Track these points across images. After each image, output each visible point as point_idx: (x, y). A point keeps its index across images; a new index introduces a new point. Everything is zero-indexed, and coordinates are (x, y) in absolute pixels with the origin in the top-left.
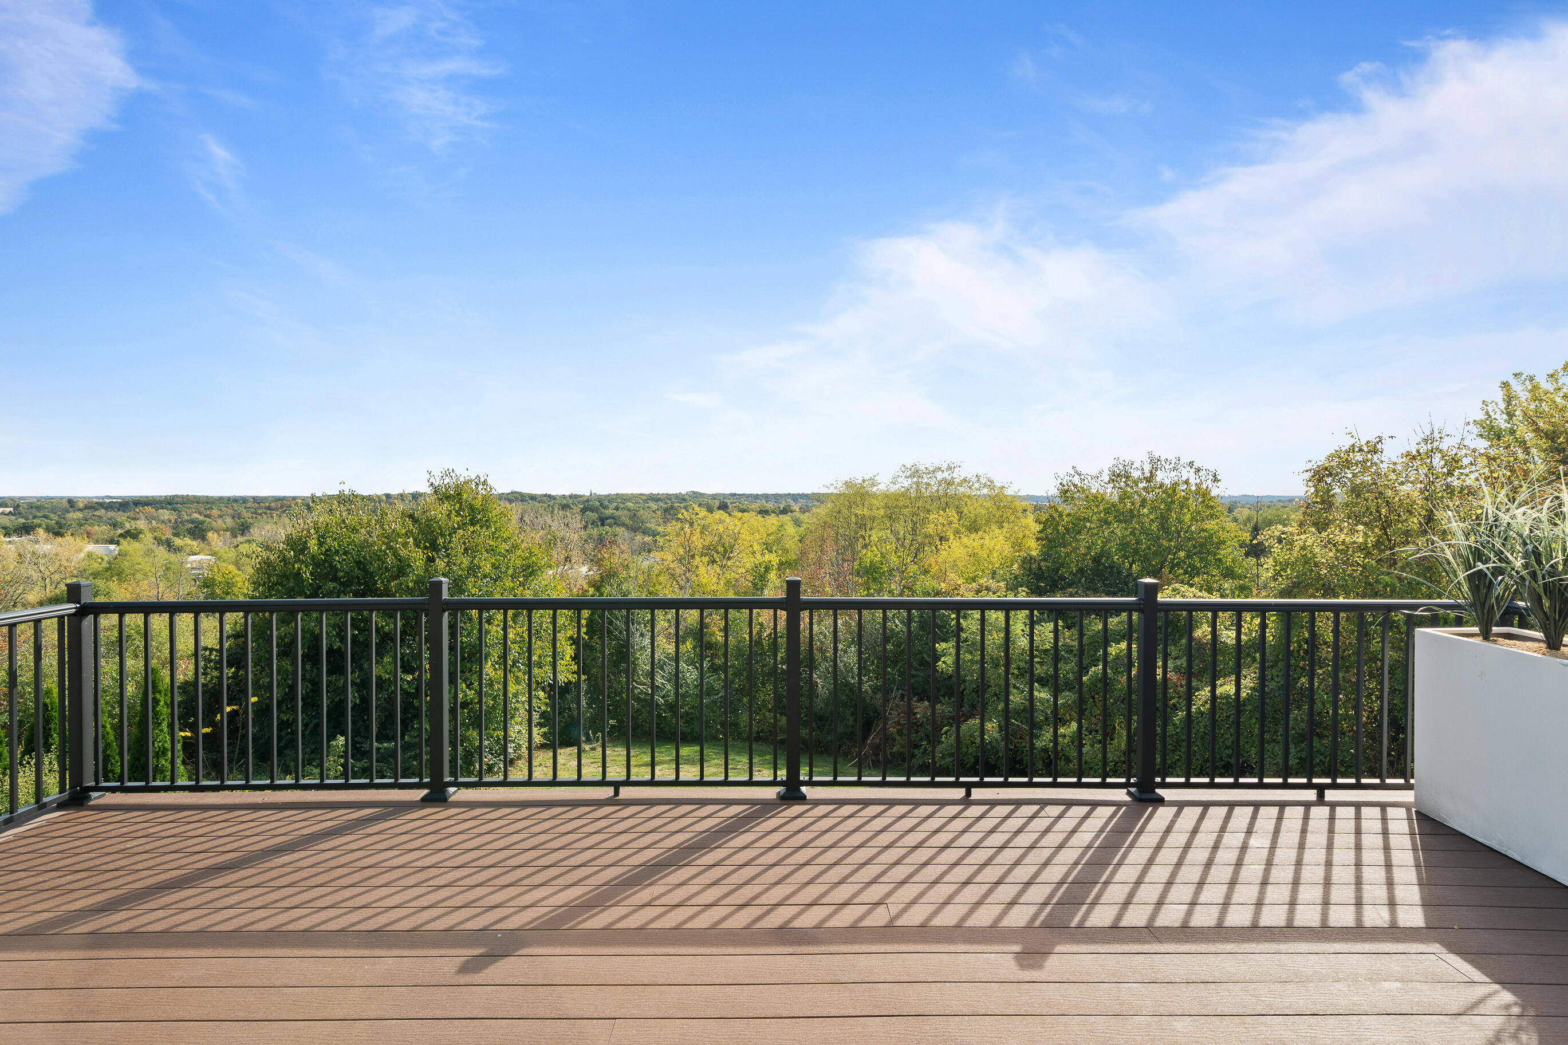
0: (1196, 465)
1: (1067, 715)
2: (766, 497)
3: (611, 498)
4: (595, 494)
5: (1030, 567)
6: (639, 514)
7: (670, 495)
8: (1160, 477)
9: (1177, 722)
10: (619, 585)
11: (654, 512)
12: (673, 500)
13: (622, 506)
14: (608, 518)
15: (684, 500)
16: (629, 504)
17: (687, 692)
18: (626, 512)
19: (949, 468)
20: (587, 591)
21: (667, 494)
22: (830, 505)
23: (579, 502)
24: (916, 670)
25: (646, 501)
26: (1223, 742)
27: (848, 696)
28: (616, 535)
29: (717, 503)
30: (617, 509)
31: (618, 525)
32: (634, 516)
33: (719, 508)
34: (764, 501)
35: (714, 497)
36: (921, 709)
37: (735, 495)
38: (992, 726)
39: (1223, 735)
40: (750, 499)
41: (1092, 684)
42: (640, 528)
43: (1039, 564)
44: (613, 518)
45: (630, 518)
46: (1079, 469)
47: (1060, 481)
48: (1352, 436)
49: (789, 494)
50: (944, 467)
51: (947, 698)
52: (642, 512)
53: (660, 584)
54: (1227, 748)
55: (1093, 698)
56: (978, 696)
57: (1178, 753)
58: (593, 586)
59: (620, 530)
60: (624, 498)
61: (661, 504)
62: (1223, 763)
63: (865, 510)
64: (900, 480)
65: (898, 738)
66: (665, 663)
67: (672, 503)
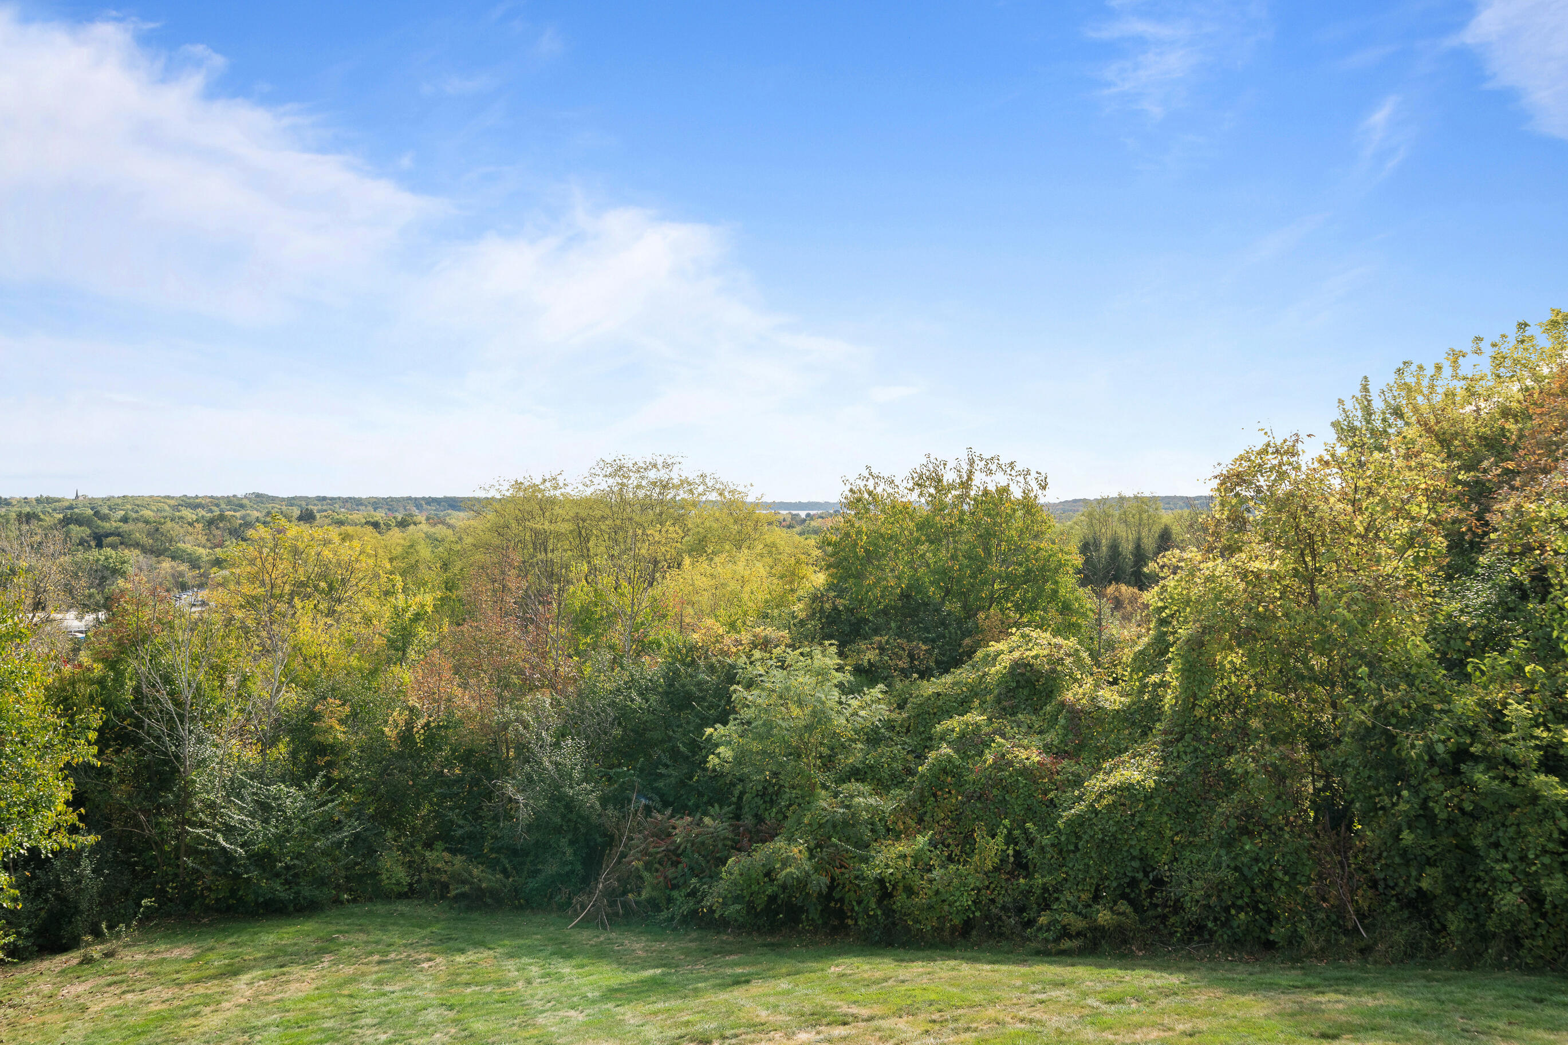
0: (1019, 467)
1: (900, 823)
2: (376, 503)
3: (112, 503)
4: (85, 497)
5: (822, 607)
6: (163, 528)
7: (218, 498)
8: (979, 479)
9: (1062, 826)
10: (153, 657)
11: (190, 524)
12: (223, 506)
13: (134, 515)
14: (107, 535)
15: (242, 506)
16: (147, 513)
17: (288, 831)
18: (141, 525)
19: (666, 465)
20: (90, 669)
21: (212, 497)
22: (491, 516)
23: (54, 510)
24: (667, 766)
25: (176, 508)
26: (1128, 851)
27: (563, 816)
28: (124, 562)
29: (296, 512)
30: (125, 520)
31: (128, 546)
32: (155, 531)
33: (300, 518)
34: (370, 508)
35: (291, 501)
36: (682, 828)
37: (324, 498)
38: (797, 850)
39: (1127, 840)
40: (349, 505)
41: (934, 776)
42: (166, 550)
43: (833, 603)
44: (119, 535)
45: (149, 534)
46: (875, 471)
47: (848, 487)
48: (1266, 433)
49: (410, 498)
50: (660, 462)
51: (716, 806)
52: (169, 524)
53: (229, 651)
54: (1133, 858)
55: (935, 795)
56: (765, 802)
57: (1064, 869)
58: (104, 660)
59: (132, 555)
60: (138, 503)
61: (201, 512)
62: (1127, 880)
63: (547, 523)
64: (596, 481)
65: (646, 874)
66: (243, 785)
67: (221, 510)
